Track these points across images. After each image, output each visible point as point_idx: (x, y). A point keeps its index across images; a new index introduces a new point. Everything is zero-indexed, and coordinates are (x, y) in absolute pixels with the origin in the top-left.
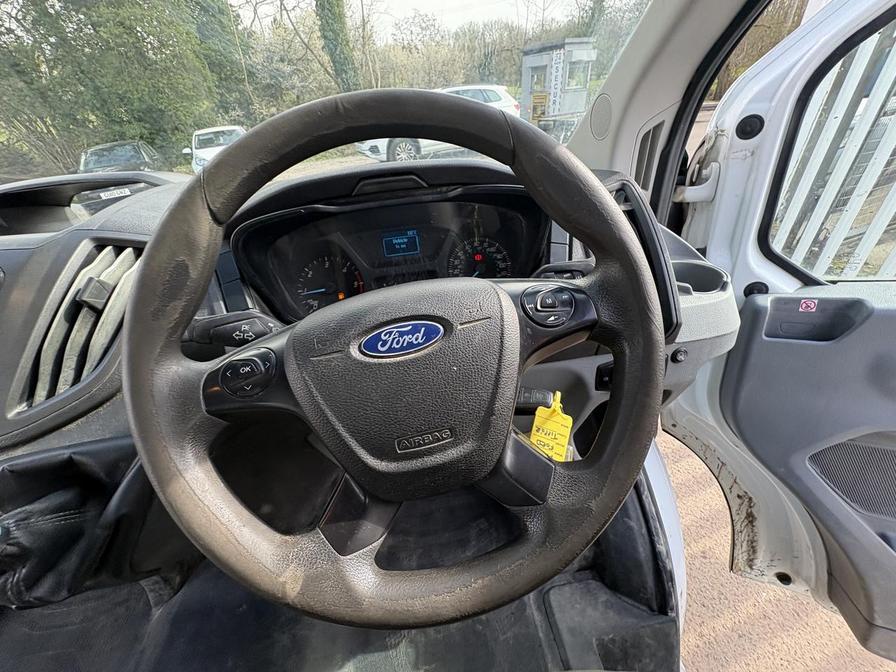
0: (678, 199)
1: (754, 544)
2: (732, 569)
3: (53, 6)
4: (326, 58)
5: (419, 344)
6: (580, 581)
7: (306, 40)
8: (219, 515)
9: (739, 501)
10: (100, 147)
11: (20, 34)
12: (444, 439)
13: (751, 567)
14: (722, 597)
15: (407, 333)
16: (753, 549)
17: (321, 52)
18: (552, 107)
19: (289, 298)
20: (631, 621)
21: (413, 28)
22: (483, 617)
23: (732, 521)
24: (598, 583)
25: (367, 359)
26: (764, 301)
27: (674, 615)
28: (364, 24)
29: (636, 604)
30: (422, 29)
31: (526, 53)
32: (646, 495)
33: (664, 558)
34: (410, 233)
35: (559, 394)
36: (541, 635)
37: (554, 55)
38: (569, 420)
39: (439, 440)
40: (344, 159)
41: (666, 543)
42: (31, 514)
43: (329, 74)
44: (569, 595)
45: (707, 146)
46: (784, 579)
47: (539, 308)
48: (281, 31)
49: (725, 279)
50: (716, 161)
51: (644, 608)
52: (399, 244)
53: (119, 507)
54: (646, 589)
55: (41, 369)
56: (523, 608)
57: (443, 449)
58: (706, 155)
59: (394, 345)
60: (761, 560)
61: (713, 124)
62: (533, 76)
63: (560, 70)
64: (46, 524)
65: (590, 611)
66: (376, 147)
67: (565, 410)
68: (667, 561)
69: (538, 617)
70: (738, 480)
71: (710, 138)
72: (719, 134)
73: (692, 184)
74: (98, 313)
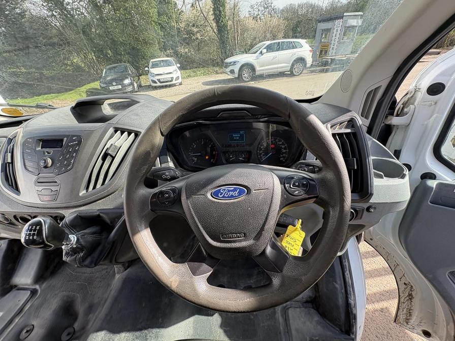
0: (388, 122)
1: (411, 311)
2: (395, 321)
3: (99, 2)
4: (214, 25)
5: (236, 196)
6: (306, 308)
7: (206, 16)
8: (151, 251)
9: (405, 286)
10: (111, 66)
11: (86, 15)
12: (241, 237)
13: (407, 323)
14: (389, 335)
15: (231, 191)
16: (410, 314)
17: (212, 22)
18: (331, 51)
19: (185, 156)
20: (329, 333)
21: (260, 8)
22: (255, 313)
23: (399, 296)
24: (315, 311)
25: (214, 199)
26: (432, 183)
27: (354, 337)
28: (235, 6)
29: (333, 326)
30: (264, 8)
31: (320, 22)
32: (347, 273)
33: (352, 307)
34: (241, 132)
35: (300, 220)
36: (281, 328)
37: (336, 23)
38: (303, 234)
39: (238, 237)
40: (217, 75)
41: (355, 300)
42: (85, 234)
43: (215, 33)
44: (298, 313)
45: (408, 96)
46: (427, 334)
47: (291, 186)
48: (194, 11)
49: (404, 172)
50: (413, 104)
51: (338, 329)
52: (236, 137)
53: (114, 237)
54: (340, 320)
55: (92, 178)
56: (275, 313)
57: (240, 241)
58: (408, 101)
59: (225, 195)
60: (414, 320)
61: (414, 85)
62: (322, 34)
63: (339, 30)
64: (90, 238)
65: (308, 323)
66: (233, 70)
67: (302, 229)
68: (354, 309)
69: (281, 320)
70: (405, 275)
71: (411, 92)
72: (416, 90)
73: (398, 115)
74: (113, 158)
